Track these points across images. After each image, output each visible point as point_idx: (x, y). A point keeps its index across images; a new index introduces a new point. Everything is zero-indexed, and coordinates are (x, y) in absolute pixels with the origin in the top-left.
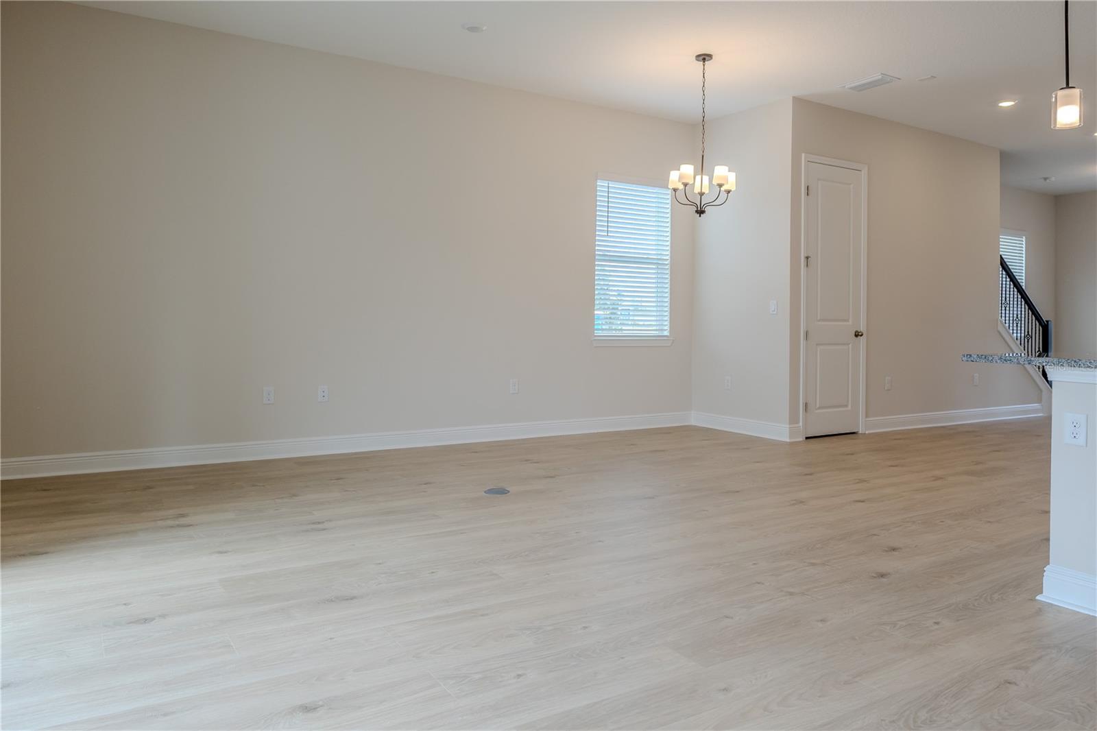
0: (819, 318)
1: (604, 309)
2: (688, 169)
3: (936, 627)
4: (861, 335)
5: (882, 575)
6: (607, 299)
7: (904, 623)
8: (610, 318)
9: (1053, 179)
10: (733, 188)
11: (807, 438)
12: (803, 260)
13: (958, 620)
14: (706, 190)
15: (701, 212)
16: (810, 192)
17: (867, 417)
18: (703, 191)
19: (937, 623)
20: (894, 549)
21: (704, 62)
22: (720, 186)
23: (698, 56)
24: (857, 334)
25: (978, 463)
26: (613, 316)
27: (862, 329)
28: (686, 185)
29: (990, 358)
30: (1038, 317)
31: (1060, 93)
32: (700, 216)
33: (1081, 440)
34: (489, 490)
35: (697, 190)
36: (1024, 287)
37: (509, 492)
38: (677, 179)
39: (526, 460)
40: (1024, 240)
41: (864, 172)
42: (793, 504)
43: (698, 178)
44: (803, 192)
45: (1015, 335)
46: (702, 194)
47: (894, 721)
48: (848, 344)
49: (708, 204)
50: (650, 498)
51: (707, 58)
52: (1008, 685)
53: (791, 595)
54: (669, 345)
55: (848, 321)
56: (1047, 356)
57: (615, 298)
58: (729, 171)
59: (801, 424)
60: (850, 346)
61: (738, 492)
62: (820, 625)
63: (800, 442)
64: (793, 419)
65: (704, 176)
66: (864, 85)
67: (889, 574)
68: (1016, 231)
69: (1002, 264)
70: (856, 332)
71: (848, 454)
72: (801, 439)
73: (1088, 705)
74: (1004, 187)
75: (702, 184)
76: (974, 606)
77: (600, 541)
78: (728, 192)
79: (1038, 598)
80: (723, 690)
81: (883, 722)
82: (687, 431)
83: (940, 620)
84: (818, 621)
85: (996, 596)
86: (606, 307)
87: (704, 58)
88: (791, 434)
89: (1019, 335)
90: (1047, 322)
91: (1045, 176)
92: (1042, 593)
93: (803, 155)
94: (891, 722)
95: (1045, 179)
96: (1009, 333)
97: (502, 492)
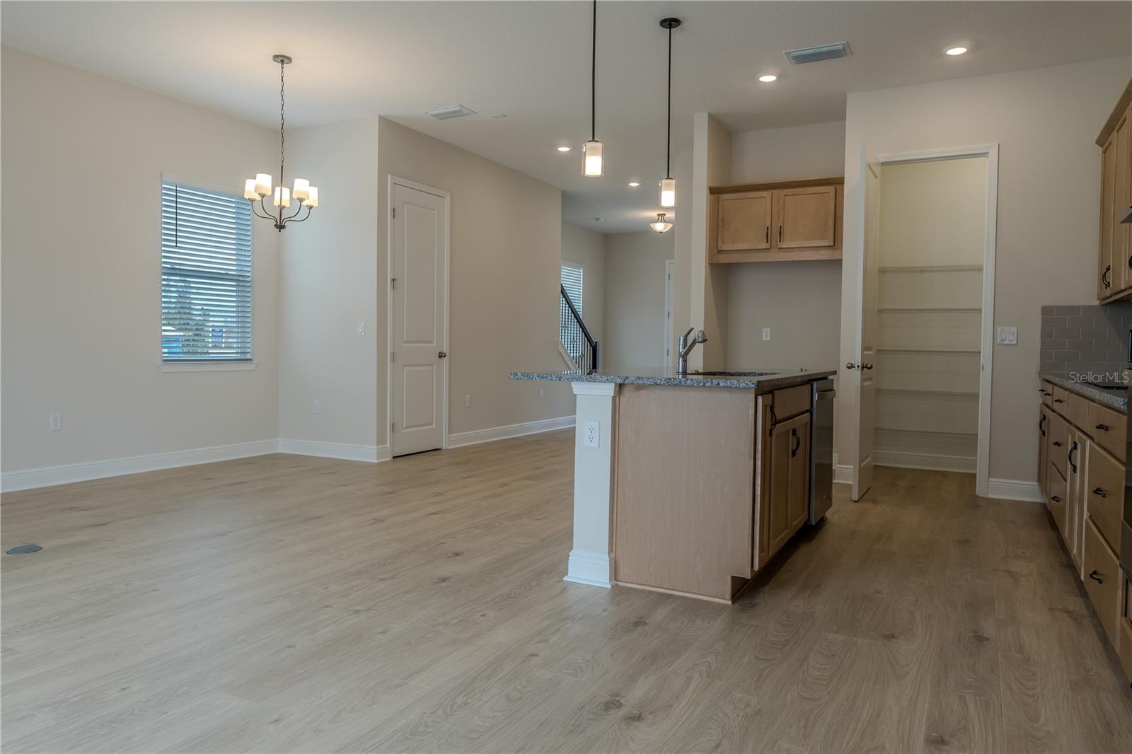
0: (405, 340)
1: (186, 330)
2: (264, 180)
3: (483, 618)
4: (444, 356)
5: (444, 580)
6: (189, 319)
7: (456, 621)
8: (194, 340)
9: (602, 219)
10: (316, 205)
11: (394, 457)
12: (389, 283)
13: (501, 610)
14: (286, 203)
15: (280, 227)
16: (396, 214)
17: (450, 433)
18: (283, 204)
19: (483, 615)
20: (457, 554)
21: (283, 64)
22: (301, 200)
23: (276, 57)
24: (441, 355)
25: (537, 468)
26: (196, 338)
27: (446, 350)
28: (263, 196)
29: (531, 376)
30: (589, 340)
31: (589, 145)
32: (280, 231)
33: (595, 444)
34: (13, 550)
35: (277, 202)
36: (581, 316)
37: (41, 548)
38: (253, 190)
39: (71, 509)
40: (582, 271)
41: (447, 200)
42: (373, 524)
43: (278, 189)
44: (388, 214)
45: (572, 354)
46: (282, 208)
47: (434, 712)
48: (433, 365)
49: (289, 219)
50: (221, 535)
51: (286, 60)
52: (531, 658)
53: (357, 613)
54: (253, 368)
55: (432, 342)
56: (596, 372)
57: (198, 318)
58: (310, 185)
59: (388, 444)
60: (435, 366)
61: (318, 517)
62: (381, 636)
63: (388, 462)
64: (381, 440)
65: (283, 188)
66: (446, 113)
67: (450, 578)
68: (576, 263)
69: (562, 292)
70: (440, 353)
71: (430, 470)
72: (389, 459)
73: (587, 660)
74: (565, 223)
75: (283, 197)
76: (515, 594)
77: (154, 590)
78: (310, 207)
79: (564, 579)
80: (275, 721)
81: (425, 716)
82: (274, 459)
83: (486, 612)
84: (379, 633)
85: (534, 583)
86: (188, 327)
87: (283, 60)
88: (379, 456)
89: (575, 354)
90: (596, 343)
91: (597, 217)
92: (567, 574)
93: (389, 176)
94: (431, 713)
95: (597, 219)
96: (567, 352)
97: (34, 549)
